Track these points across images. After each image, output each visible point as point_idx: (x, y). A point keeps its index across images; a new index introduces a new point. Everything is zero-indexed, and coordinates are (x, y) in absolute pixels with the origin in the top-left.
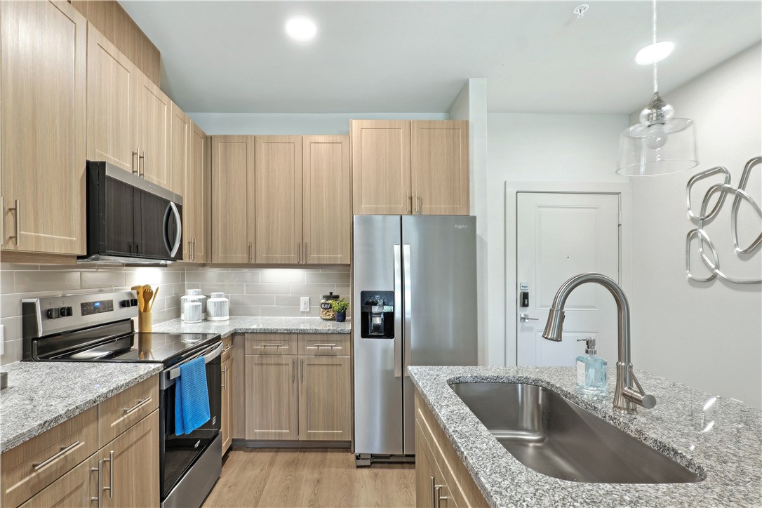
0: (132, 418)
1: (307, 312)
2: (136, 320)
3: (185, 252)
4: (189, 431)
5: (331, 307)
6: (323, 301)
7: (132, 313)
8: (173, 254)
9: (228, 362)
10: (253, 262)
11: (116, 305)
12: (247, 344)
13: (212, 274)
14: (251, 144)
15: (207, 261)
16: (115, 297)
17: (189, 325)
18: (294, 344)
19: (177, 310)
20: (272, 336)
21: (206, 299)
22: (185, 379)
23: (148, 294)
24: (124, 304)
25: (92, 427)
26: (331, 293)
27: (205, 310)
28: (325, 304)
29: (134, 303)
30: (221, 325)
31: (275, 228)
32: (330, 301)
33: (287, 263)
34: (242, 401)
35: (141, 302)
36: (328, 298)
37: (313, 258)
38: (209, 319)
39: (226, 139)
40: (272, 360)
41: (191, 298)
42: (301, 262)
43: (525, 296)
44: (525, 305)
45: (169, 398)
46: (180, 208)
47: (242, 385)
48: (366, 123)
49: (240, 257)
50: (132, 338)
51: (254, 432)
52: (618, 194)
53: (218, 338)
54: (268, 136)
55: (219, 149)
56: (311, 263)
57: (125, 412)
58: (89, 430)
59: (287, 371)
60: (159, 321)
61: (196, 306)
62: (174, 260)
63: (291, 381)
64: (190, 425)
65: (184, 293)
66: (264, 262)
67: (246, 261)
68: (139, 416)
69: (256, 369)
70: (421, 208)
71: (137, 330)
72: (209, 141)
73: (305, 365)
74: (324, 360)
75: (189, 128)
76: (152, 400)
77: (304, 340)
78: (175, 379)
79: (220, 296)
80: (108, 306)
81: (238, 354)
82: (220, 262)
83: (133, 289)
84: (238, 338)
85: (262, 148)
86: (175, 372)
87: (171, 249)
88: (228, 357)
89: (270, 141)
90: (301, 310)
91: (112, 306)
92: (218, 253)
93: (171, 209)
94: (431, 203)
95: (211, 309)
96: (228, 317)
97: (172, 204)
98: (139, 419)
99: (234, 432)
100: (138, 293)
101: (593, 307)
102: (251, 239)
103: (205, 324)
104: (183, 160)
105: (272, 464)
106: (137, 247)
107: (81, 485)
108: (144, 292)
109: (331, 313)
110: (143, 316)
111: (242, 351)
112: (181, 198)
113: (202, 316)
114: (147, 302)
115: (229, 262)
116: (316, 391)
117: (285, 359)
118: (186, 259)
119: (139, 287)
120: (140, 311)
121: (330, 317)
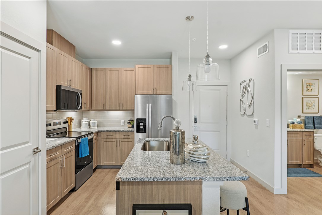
0: (69, 150)
1: (124, 125)
2: (67, 128)
3: (83, 106)
4: (83, 157)
5: (130, 124)
6: (128, 122)
7: (66, 125)
8: (79, 108)
9: (96, 140)
10: (105, 109)
11: (62, 123)
12: (102, 135)
13: (92, 113)
14: (104, 71)
15: (90, 109)
16: (62, 121)
17: (84, 129)
18: (117, 135)
19: (80, 125)
20: (110, 133)
21: (89, 121)
22: (82, 142)
23: (71, 120)
24: (64, 123)
25: (60, 150)
26: (131, 119)
27: (89, 125)
28: (129, 122)
29: (67, 122)
30: (94, 129)
31: (112, 98)
32: (130, 122)
33: (116, 109)
34: (100, 153)
35: (69, 122)
36: (130, 120)
37: (124, 108)
38: (90, 127)
39: (96, 69)
40: (110, 140)
41: (85, 121)
42: (120, 109)
43: (195, 119)
44: (195, 122)
45: (78, 147)
46: (81, 94)
47: (100, 148)
48: (140, 66)
49: (101, 107)
50: (66, 133)
51: (104, 163)
52: (227, 86)
53: (92, 133)
54: (110, 68)
55: (94, 72)
56: (124, 109)
57: (67, 149)
58: (60, 151)
59: (115, 143)
60: (74, 128)
61: (86, 123)
62: (79, 109)
63: (116, 147)
64: (83, 155)
65: (82, 119)
66: (109, 109)
67: (102, 109)
68: (70, 150)
69: (105, 143)
70: (157, 92)
71: (68, 131)
72: (91, 70)
73: (120, 142)
74: (126, 140)
75: (84, 68)
76: (73, 147)
77: (120, 134)
78: (79, 142)
79: (94, 120)
80: (60, 123)
81: (99, 138)
82: (94, 109)
83: (66, 118)
84: (99, 133)
85: (108, 72)
86: (79, 140)
87: (78, 107)
88: (96, 139)
89: (111, 70)
90: (122, 124)
91: (61, 123)
92: (94, 106)
93: (78, 94)
94: (160, 91)
95: (91, 124)
96: (97, 127)
97: (79, 93)
98: (70, 151)
99: (98, 162)
100: (68, 119)
101: (218, 123)
102: (104, 102)
103: (89, 129)
104: (82, 78)
105: (109, 172)
106: (67, 104)
107: (58, 163)
108: (70, 119)
109: (131, 126)
110: (69, 127)
111: (100, 137)
112: (81, 91)
113: (88, 127)
114: (71, 122)
115: (97, 109)
116: (124, 150)
117: (114, 140)
118: (83, 109)
119: (68, 117)
120: (69, 125)
121: (130, 127)
